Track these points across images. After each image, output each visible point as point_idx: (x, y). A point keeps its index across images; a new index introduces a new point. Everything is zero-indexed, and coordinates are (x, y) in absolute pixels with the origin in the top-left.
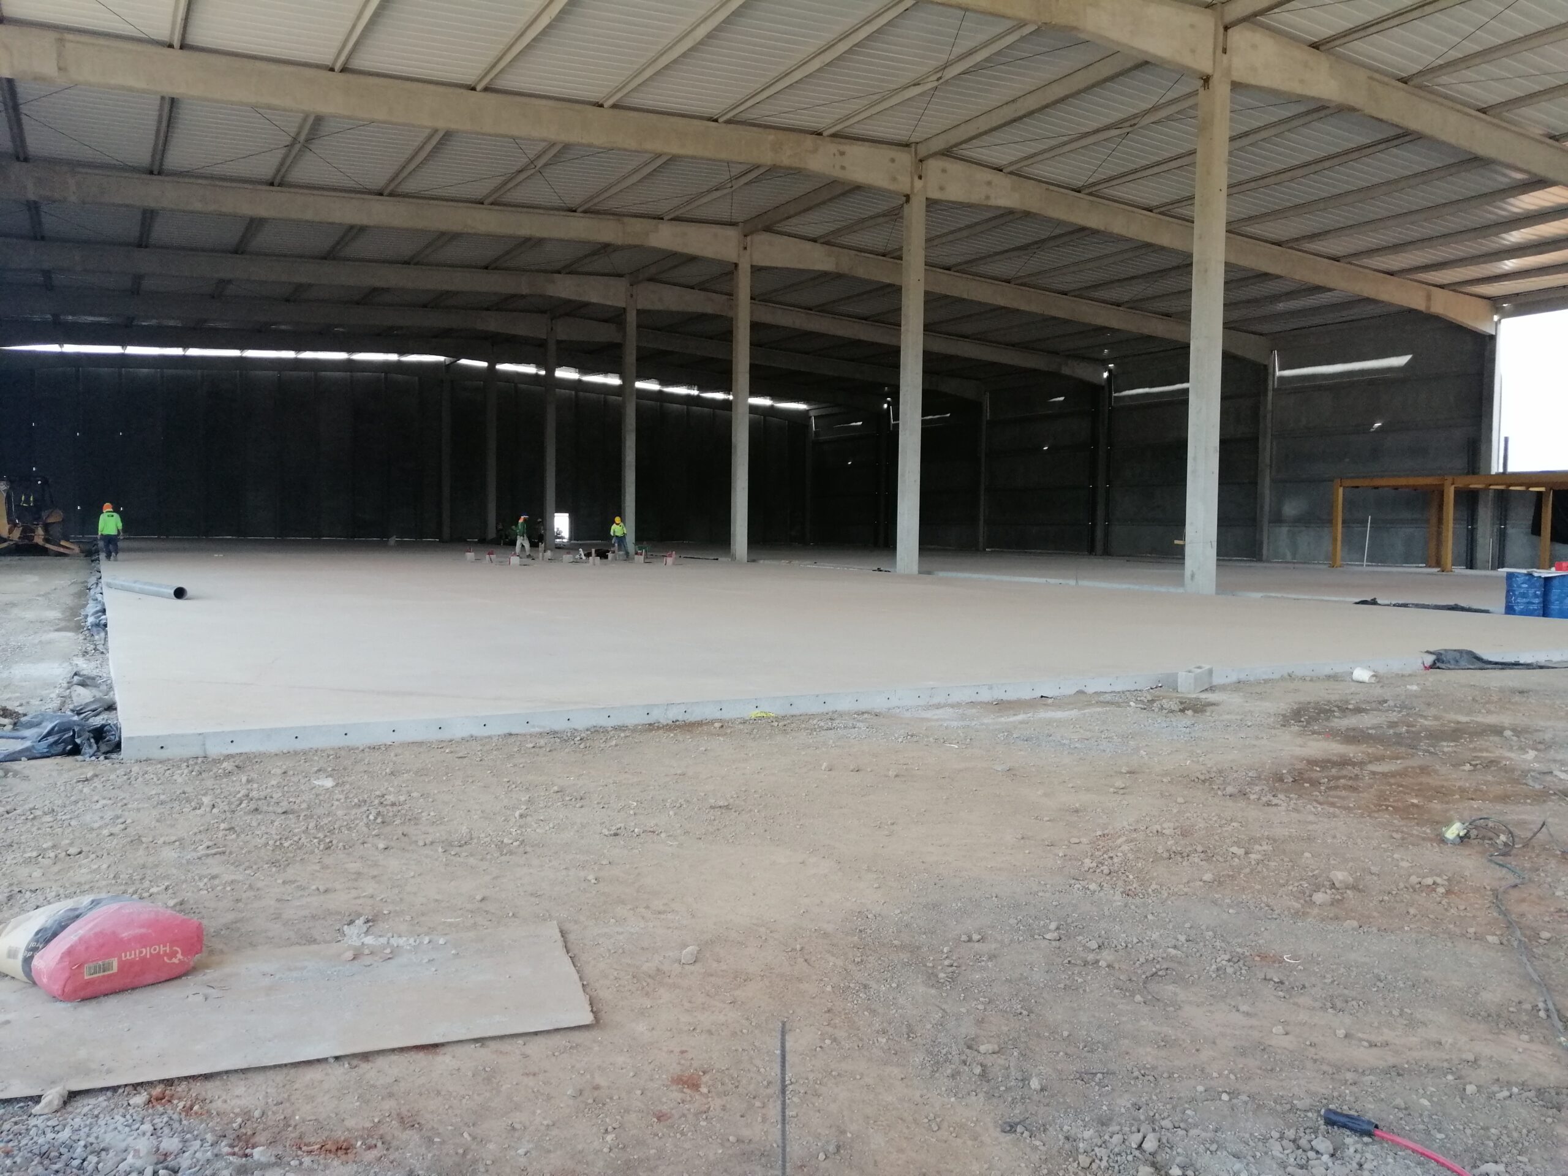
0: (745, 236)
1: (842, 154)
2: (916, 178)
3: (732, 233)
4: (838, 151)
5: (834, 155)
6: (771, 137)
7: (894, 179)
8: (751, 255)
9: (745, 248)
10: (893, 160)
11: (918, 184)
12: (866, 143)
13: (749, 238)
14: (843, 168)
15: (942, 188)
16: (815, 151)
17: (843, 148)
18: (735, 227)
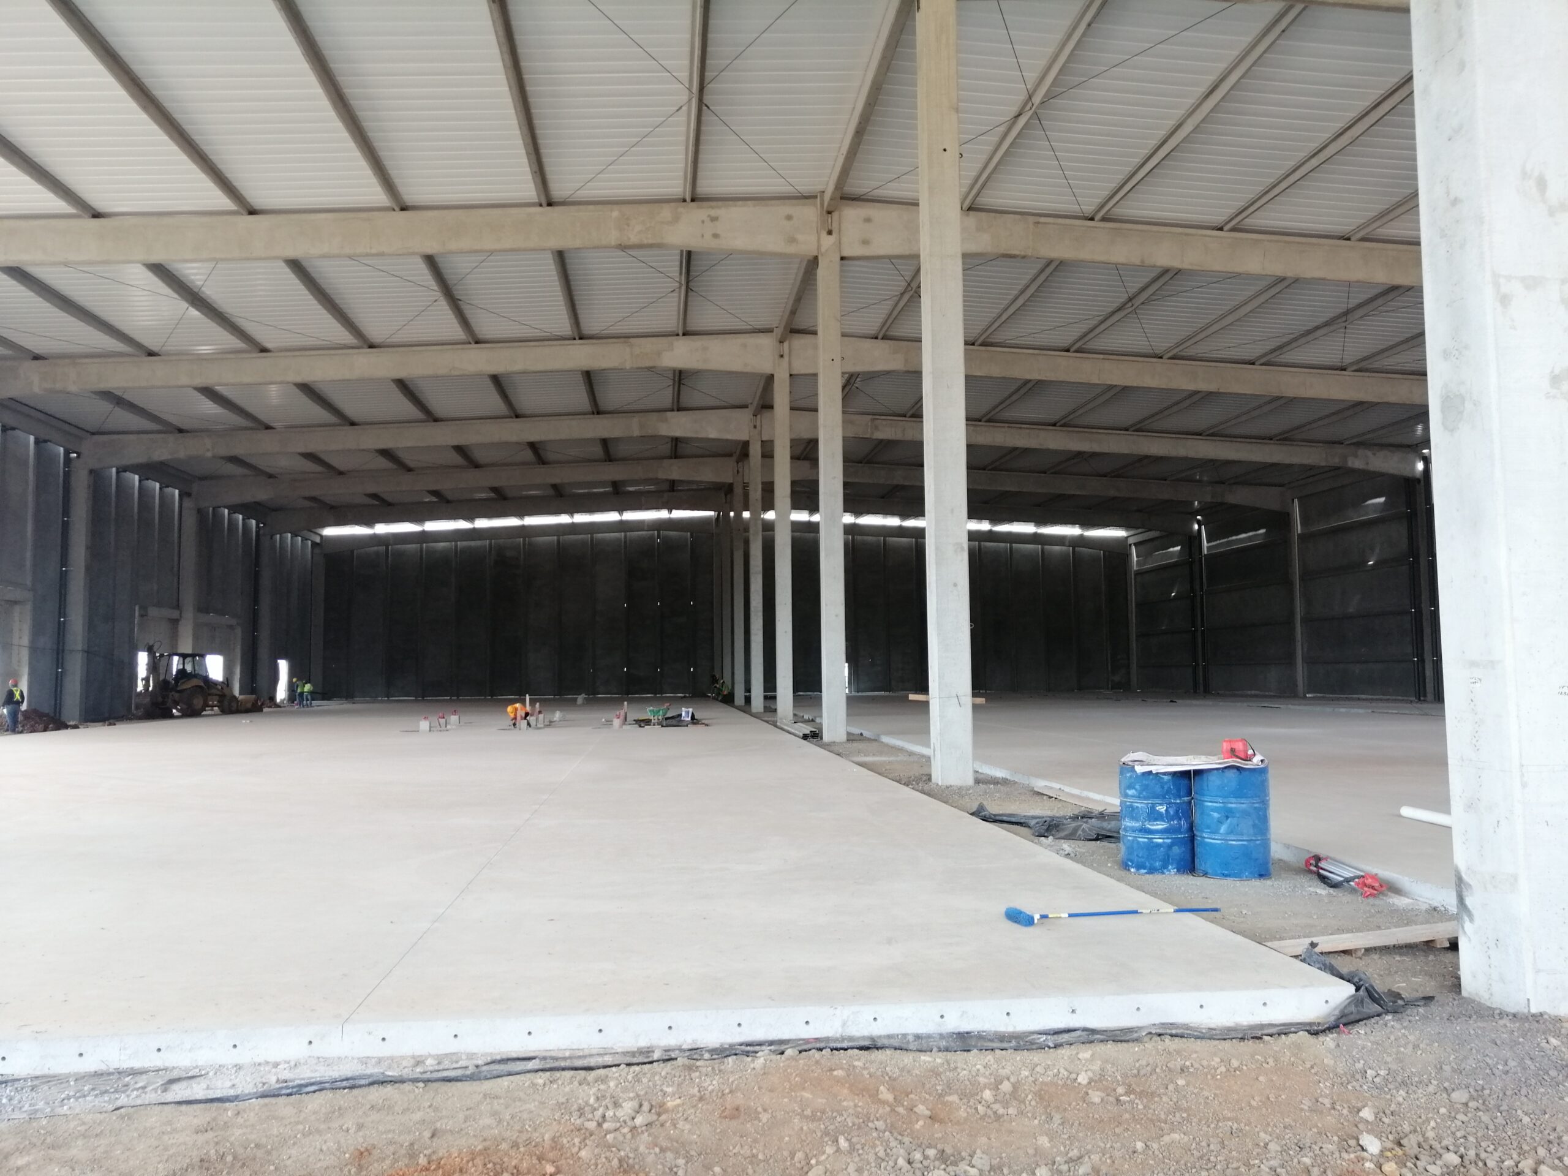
0: (781, 342)
1: (714, 219)
2: (824, 234)
3: (766, 342)
4: (709, 216)
5: (703, 222)
6: (615, 214)
7: (792, 240)
8: (790, 364)
9: (782, 356)
10: (789, 218)
11: (828, 241)
12: (749, 202)
13: (786, 344)
14: (716, 236)
15: (866, 242)
16: (676, 219)
17: (713, 213)
18: (769, 334)
